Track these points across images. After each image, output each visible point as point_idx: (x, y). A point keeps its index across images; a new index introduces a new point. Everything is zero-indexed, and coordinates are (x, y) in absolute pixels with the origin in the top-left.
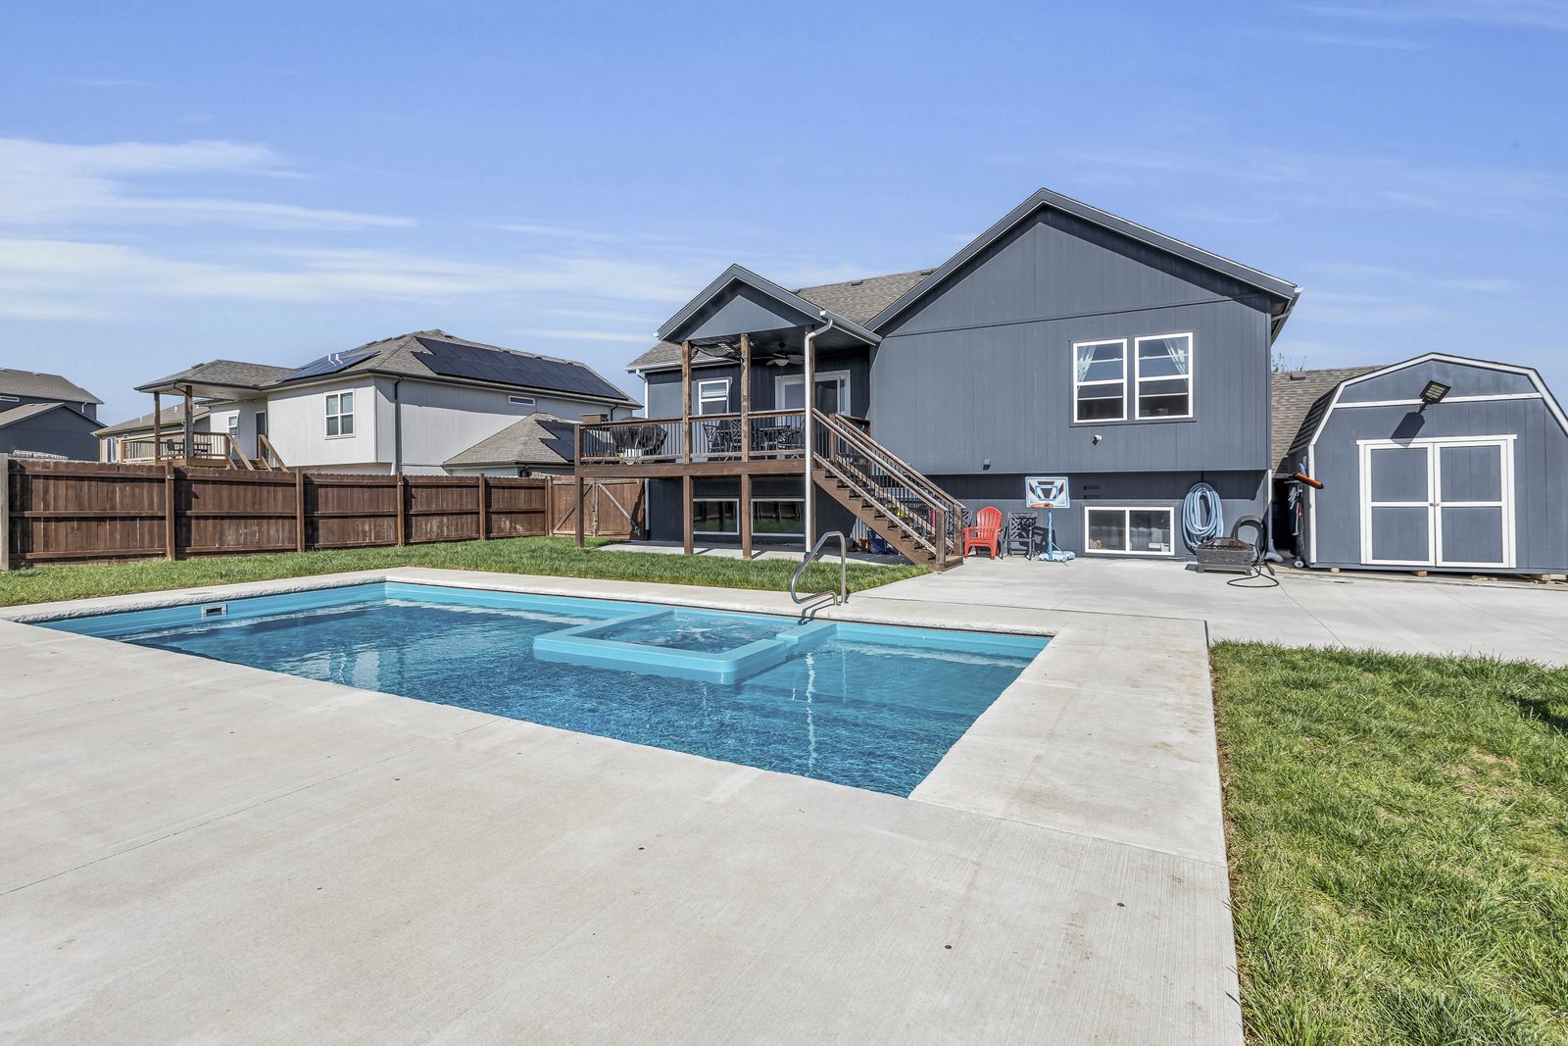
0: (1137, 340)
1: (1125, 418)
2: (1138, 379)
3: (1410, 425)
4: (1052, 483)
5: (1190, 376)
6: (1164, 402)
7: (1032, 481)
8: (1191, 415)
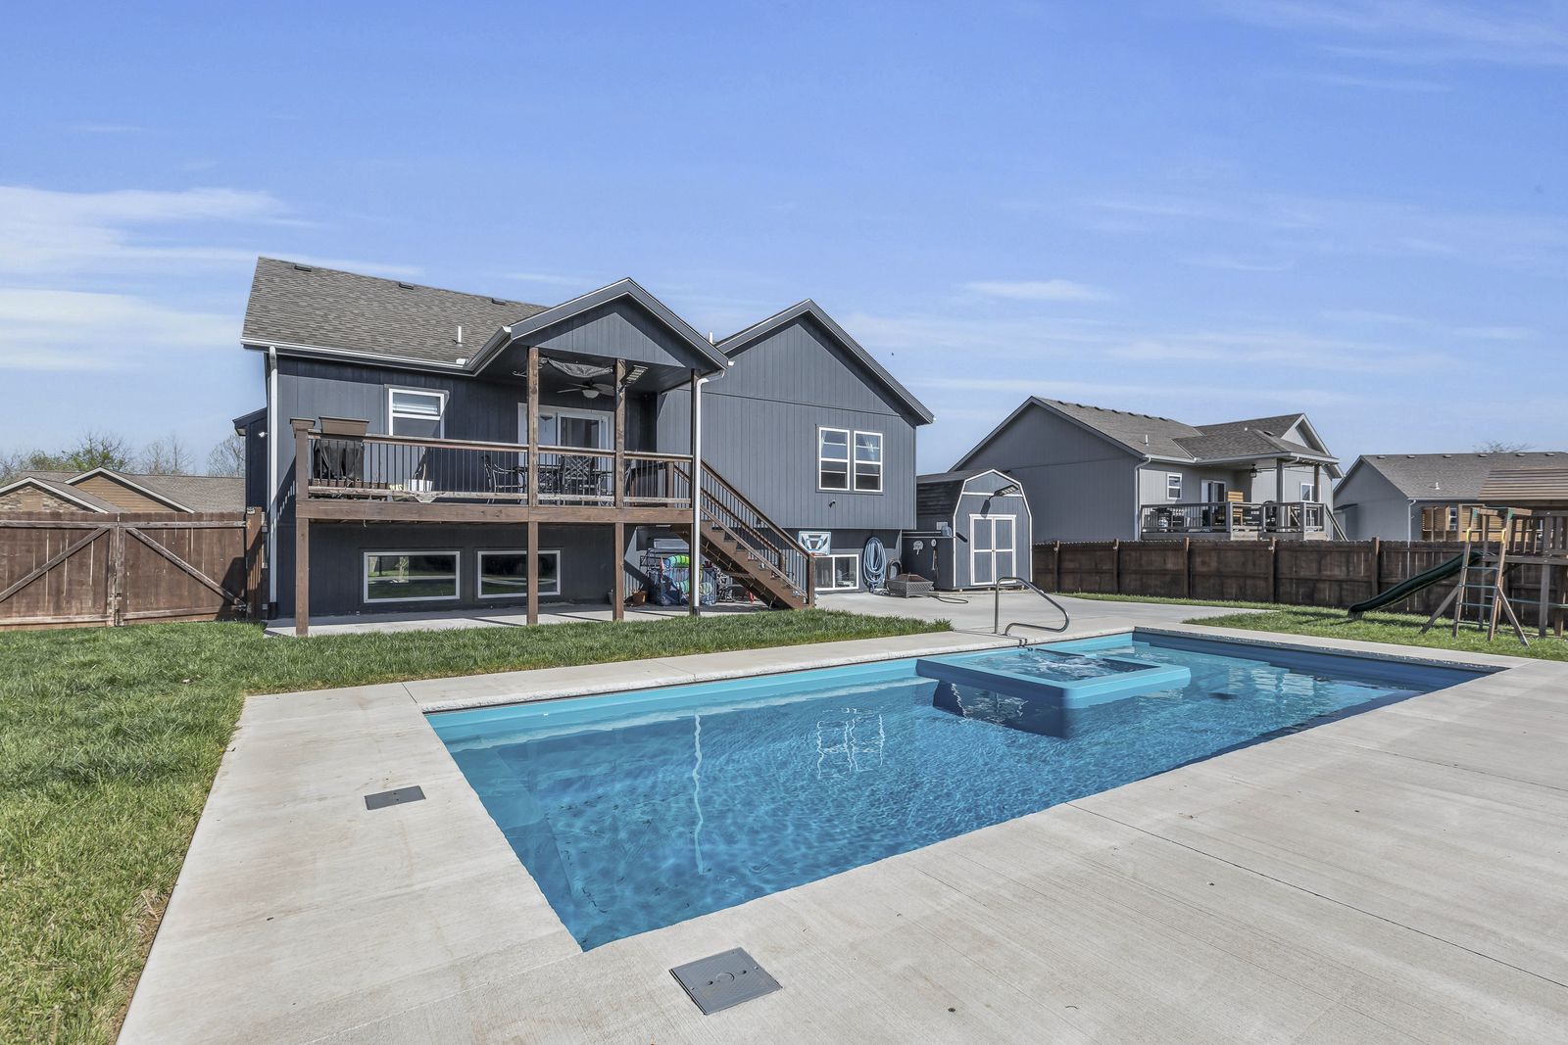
0: (855, 432)
1: (848, 489)
2: (856, 462)
3: (986, 508)
4: (819, 537)
5: (881, 463)
6: (868, 480)
7: (804, 535)
8: (881, 491)
